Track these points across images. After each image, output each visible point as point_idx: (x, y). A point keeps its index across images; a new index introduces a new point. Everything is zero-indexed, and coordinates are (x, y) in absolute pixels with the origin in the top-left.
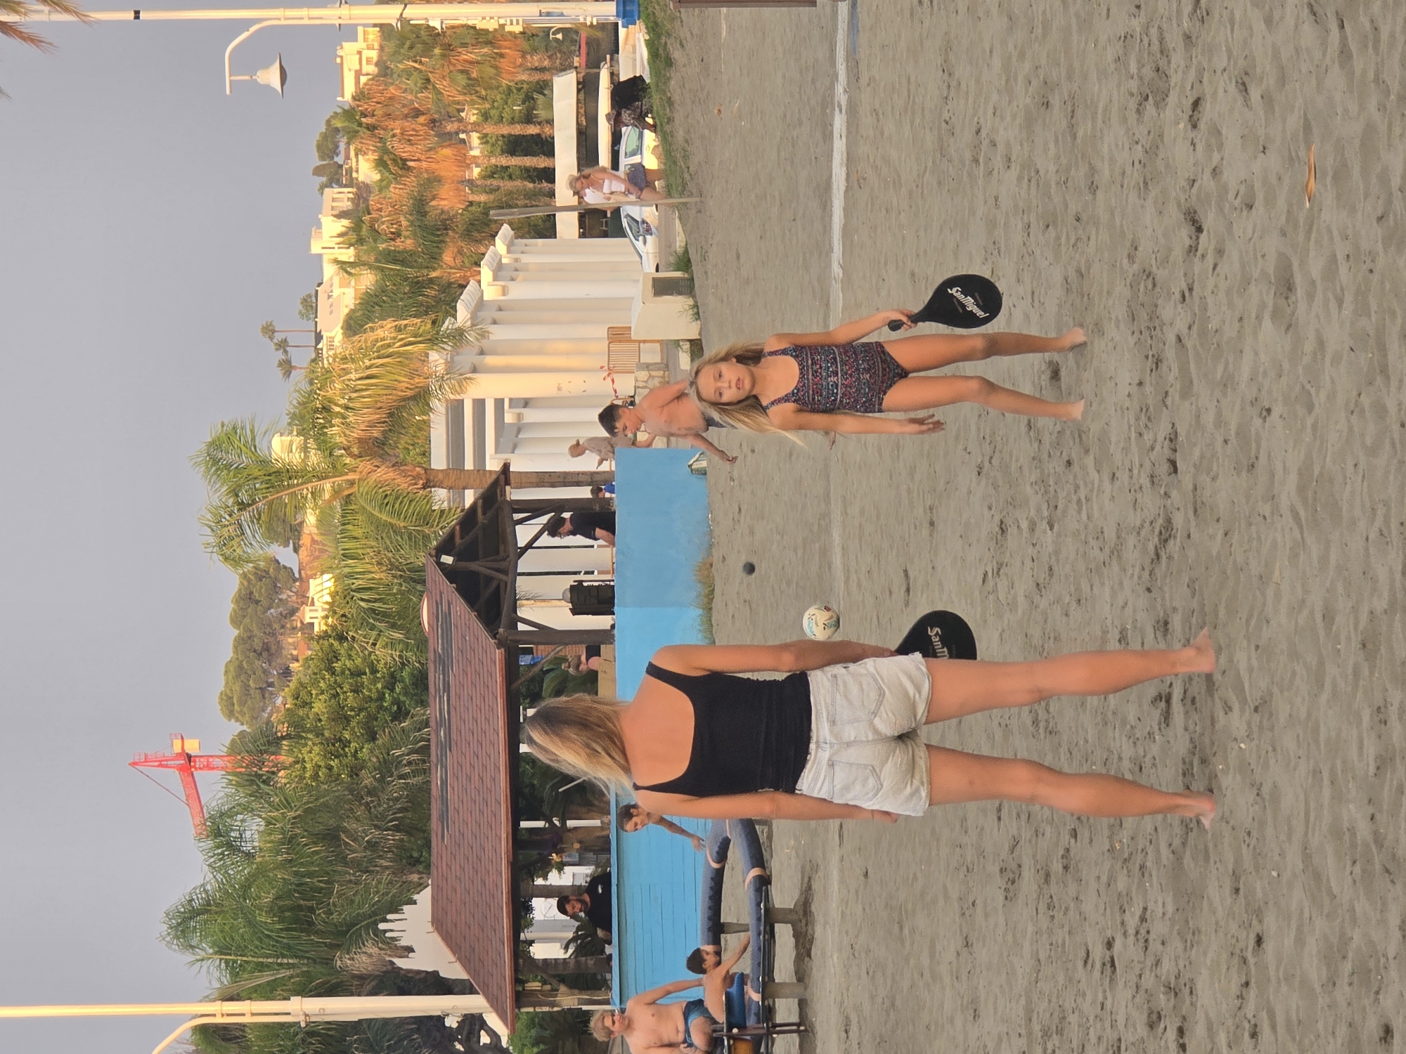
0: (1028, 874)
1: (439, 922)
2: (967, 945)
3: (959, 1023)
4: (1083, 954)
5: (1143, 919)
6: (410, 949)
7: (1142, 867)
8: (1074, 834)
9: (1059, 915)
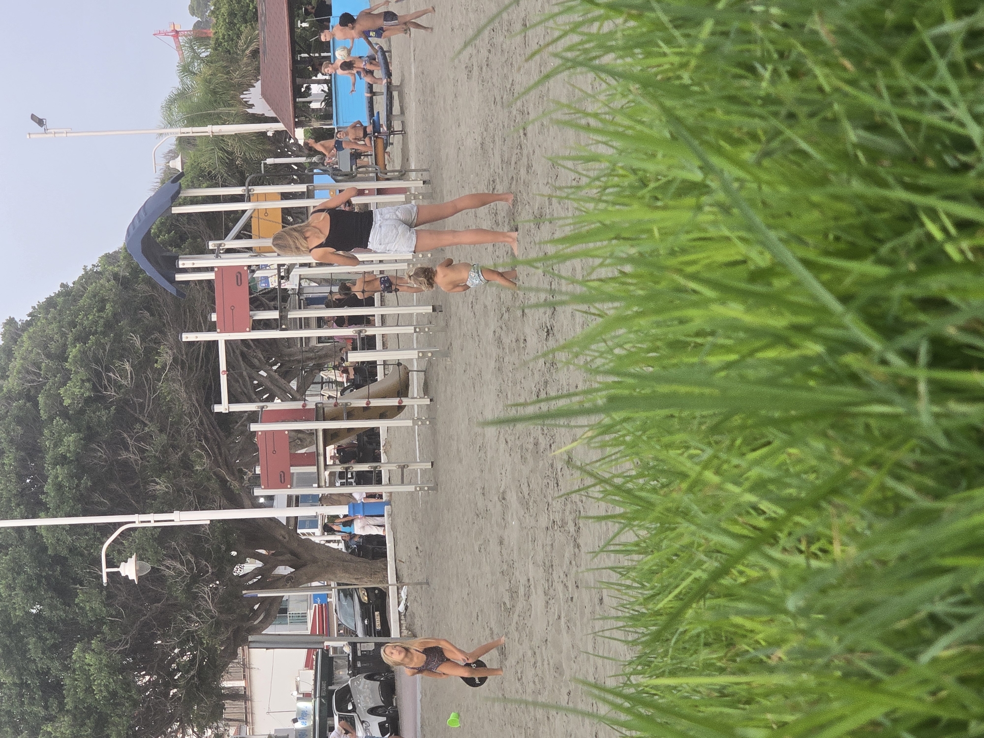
0: (475, 68)
1: (264, 95)
2: (456, 97)
3: (454, 128)
4: (493, 99)
5: (512, 85)
6: (253, 105)
7: (511, 64)
8: (490, 51)
9: (485, 84)
